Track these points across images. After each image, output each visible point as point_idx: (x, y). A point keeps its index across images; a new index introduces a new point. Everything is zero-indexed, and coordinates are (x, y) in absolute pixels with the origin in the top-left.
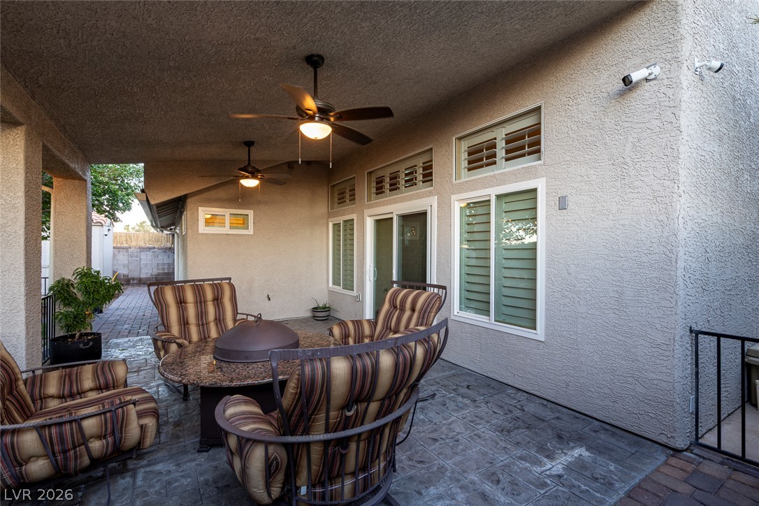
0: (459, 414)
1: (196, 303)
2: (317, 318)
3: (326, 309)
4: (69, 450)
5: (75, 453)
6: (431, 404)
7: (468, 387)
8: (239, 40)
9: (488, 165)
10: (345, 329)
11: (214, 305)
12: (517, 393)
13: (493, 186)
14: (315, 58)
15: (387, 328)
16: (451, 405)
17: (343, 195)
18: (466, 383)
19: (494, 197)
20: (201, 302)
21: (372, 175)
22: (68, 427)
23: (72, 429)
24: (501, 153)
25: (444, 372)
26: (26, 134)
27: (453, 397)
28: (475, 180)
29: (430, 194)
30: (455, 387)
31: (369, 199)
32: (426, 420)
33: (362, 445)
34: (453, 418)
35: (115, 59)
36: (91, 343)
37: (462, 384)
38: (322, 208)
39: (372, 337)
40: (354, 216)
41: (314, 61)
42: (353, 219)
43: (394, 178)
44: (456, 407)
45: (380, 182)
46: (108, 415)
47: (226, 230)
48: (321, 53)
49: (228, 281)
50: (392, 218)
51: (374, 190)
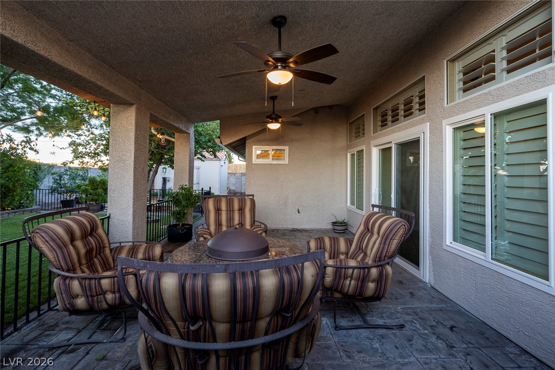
0: (423, 357)
1: (227, 211)
2: (335, 231)
3: (344, 224)
4: (94, 296)
5: (97, 298)
6: (395, 334)
7: (452, 328)
8: (217, 22)
9: (486, 81)
10: (321, 244)
11: (239, 213)
12: (520, 355)
13: (488, 104)
14: (278, 19)
15: (360, 249)
16: (418, 343)
17: (357, 130)
18: (452, 323)
19: (489, 117)
20: (230, 211)
21: (378, 110)
22: (93, 281)
23: (95, 284)
24: (501, 65)
25: (431, 303)
26: (136, 110)
27: (425, 334)
28: (467, 101)
29: (423, 121)
30: (434, 324)
31: (375, 131)
32: (380, 351)
33: (222, 361)
34: (412, 359)
35: (161, 56)
36: (185, 230)
37: (445, 323)
38: (342, 142)
39: (347, 254)
40: (363, 147)
41: (279, 22)
42: (363, 150)
43: (395, 110)
44: (423, 348)
45: (384, 115)
46: (116, 279)
47: (269, 161)
48: (280, 14)
49: (252, 197)
50: (391, 147)
51: (379, 123)
